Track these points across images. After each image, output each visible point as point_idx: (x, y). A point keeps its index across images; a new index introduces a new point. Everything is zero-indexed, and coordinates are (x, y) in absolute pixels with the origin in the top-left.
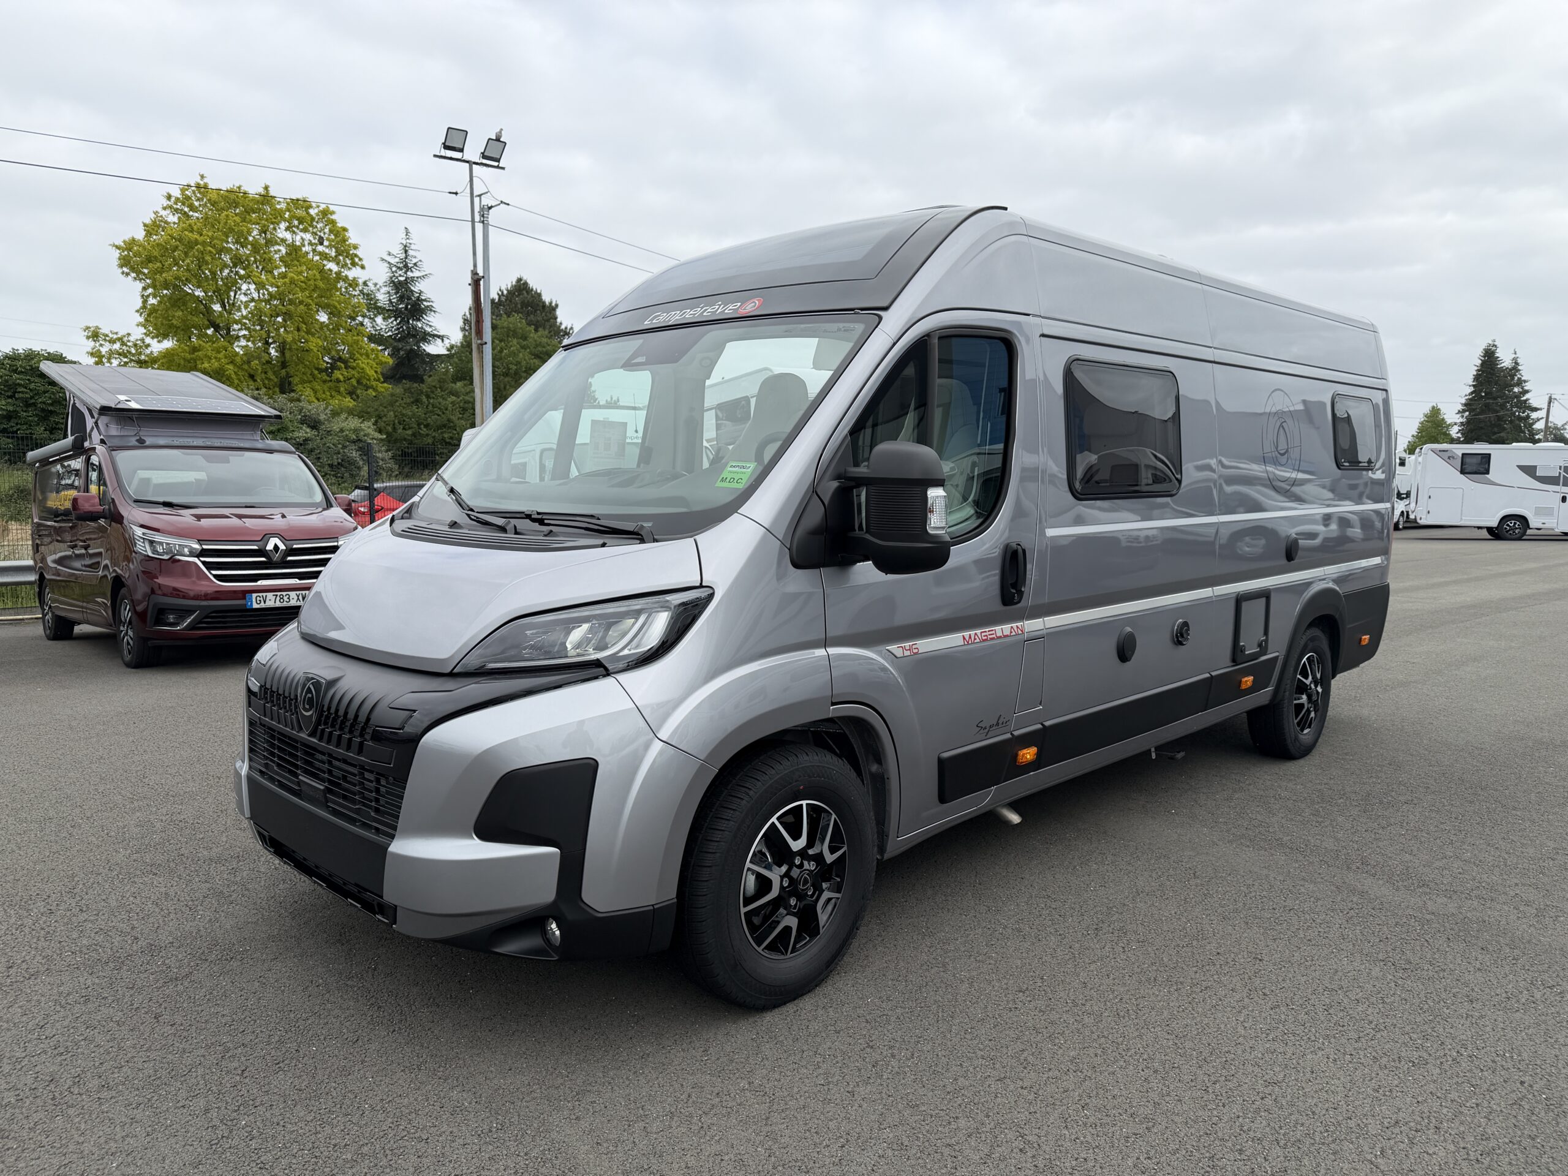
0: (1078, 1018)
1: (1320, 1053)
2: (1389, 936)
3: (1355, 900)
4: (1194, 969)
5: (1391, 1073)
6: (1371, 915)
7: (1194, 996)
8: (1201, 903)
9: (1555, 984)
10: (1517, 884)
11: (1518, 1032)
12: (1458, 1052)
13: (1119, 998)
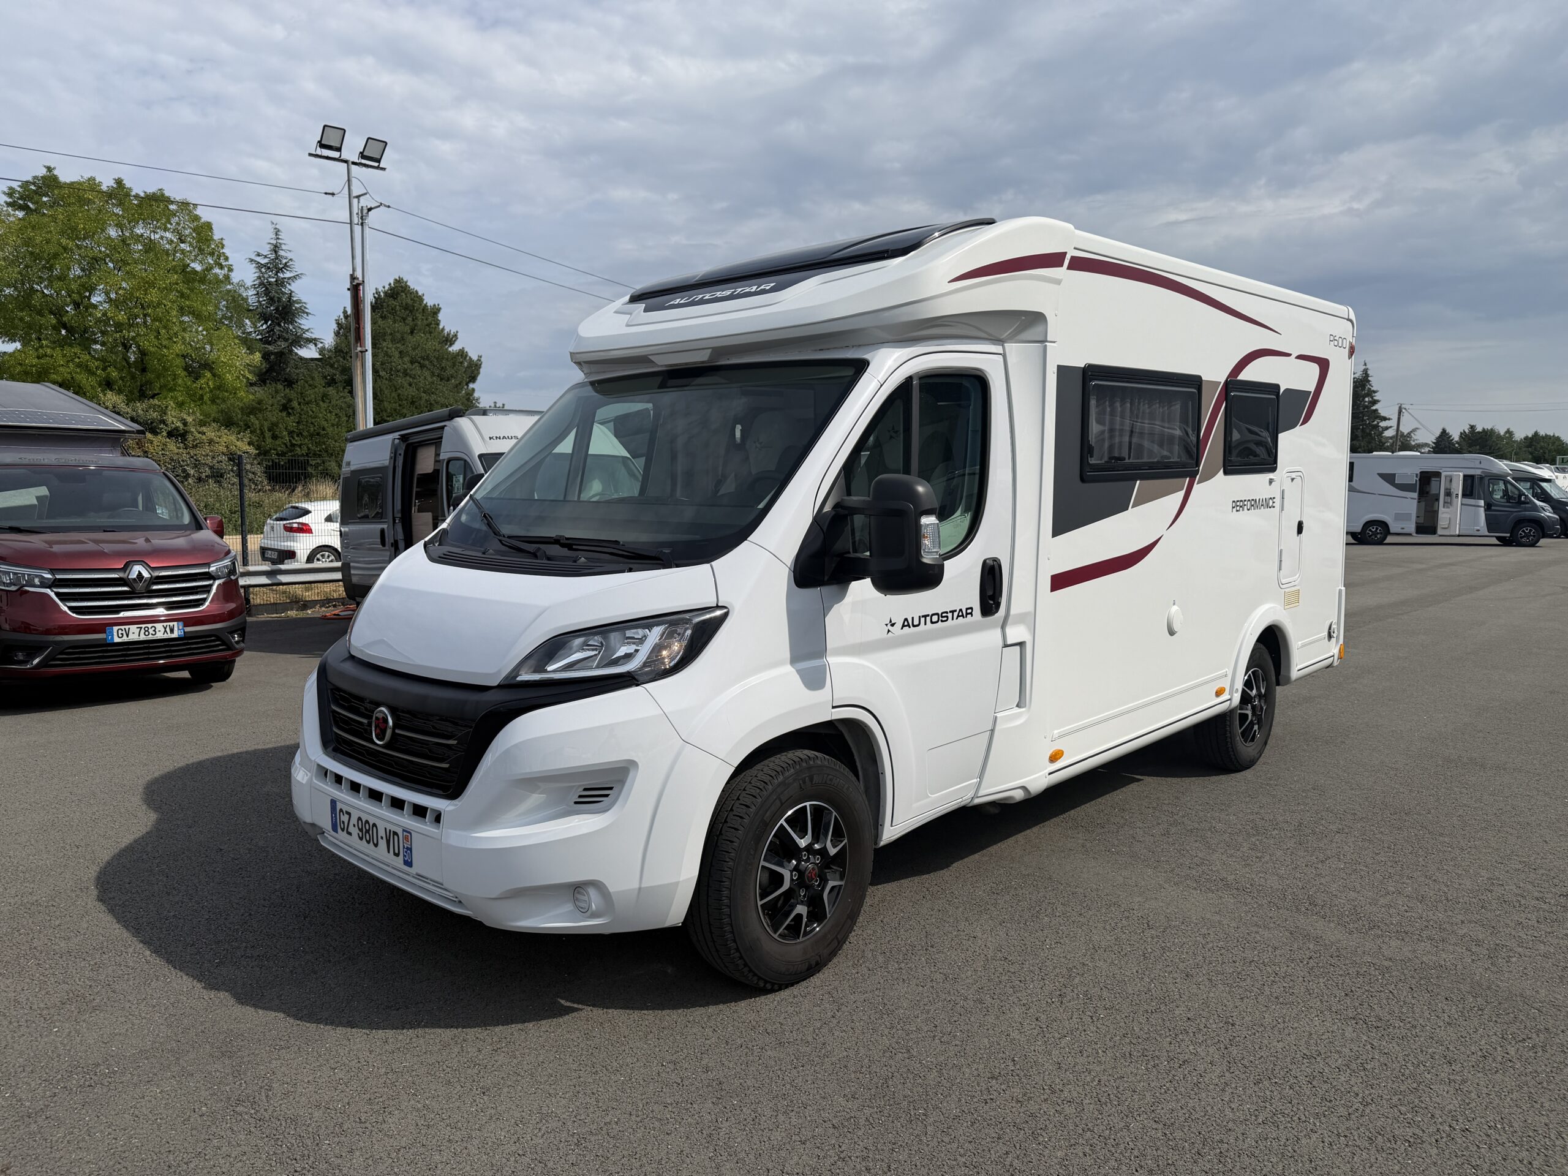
0: (1058, 1108)
1: (1314, 1136)
2: (1353, 989)
3: (1311, 946)
4: (1168, 1039)
5: (1389, 1156)
6: (1331, 965)
7: (1173, 1072)
8: (1160, 958)
9: (1525, 1037)
10: (1463, 922)
11: (1503, 1097)
12: (1450, 1126)
13: (1097, 1079)
